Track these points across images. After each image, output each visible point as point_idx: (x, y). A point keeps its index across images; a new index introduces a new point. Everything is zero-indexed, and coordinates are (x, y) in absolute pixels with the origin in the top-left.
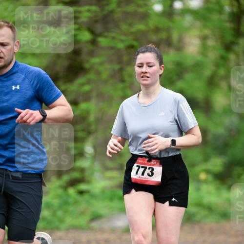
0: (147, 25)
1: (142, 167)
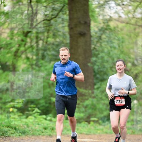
1: (118, 100)
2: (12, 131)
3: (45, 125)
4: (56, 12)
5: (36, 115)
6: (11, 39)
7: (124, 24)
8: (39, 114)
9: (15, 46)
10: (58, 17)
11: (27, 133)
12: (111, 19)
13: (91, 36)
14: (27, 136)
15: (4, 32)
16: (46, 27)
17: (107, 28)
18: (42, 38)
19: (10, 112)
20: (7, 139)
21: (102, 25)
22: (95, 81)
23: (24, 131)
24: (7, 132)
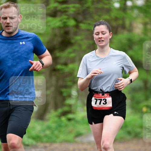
0: (110, 16)
1: (99, 100)
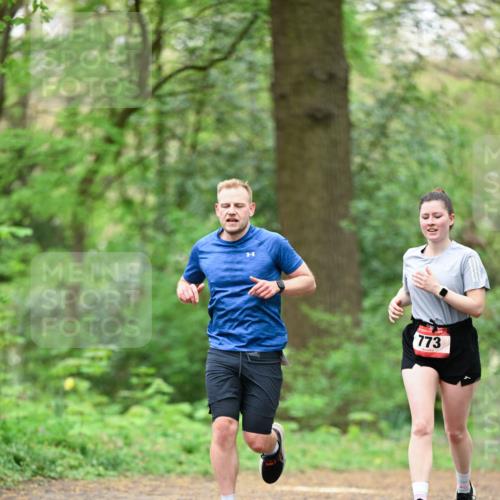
1: (426, 338)
2: (73, 458)
3: (190, 438)
4: (227, 41)
5: (155, 402)
6: (70, 134)
7: (466, 84)
8: (166, 398)
9: (81, 160)
10: (234, 57)
11: (124, 466)
12: (420, 65)
13: (350, 125)
14: (126, 477)
15: (45, 112)
16: (193, 91)
17: (409, 95)
18: (179, 131)
19: (65, 394)
20: (53, 489)
21: (389, 86)
22: (365, 283)
23: (116, 458)
24: (53, 462)
